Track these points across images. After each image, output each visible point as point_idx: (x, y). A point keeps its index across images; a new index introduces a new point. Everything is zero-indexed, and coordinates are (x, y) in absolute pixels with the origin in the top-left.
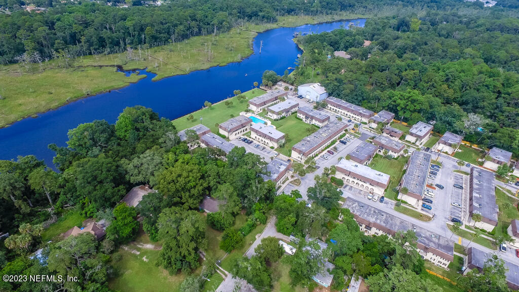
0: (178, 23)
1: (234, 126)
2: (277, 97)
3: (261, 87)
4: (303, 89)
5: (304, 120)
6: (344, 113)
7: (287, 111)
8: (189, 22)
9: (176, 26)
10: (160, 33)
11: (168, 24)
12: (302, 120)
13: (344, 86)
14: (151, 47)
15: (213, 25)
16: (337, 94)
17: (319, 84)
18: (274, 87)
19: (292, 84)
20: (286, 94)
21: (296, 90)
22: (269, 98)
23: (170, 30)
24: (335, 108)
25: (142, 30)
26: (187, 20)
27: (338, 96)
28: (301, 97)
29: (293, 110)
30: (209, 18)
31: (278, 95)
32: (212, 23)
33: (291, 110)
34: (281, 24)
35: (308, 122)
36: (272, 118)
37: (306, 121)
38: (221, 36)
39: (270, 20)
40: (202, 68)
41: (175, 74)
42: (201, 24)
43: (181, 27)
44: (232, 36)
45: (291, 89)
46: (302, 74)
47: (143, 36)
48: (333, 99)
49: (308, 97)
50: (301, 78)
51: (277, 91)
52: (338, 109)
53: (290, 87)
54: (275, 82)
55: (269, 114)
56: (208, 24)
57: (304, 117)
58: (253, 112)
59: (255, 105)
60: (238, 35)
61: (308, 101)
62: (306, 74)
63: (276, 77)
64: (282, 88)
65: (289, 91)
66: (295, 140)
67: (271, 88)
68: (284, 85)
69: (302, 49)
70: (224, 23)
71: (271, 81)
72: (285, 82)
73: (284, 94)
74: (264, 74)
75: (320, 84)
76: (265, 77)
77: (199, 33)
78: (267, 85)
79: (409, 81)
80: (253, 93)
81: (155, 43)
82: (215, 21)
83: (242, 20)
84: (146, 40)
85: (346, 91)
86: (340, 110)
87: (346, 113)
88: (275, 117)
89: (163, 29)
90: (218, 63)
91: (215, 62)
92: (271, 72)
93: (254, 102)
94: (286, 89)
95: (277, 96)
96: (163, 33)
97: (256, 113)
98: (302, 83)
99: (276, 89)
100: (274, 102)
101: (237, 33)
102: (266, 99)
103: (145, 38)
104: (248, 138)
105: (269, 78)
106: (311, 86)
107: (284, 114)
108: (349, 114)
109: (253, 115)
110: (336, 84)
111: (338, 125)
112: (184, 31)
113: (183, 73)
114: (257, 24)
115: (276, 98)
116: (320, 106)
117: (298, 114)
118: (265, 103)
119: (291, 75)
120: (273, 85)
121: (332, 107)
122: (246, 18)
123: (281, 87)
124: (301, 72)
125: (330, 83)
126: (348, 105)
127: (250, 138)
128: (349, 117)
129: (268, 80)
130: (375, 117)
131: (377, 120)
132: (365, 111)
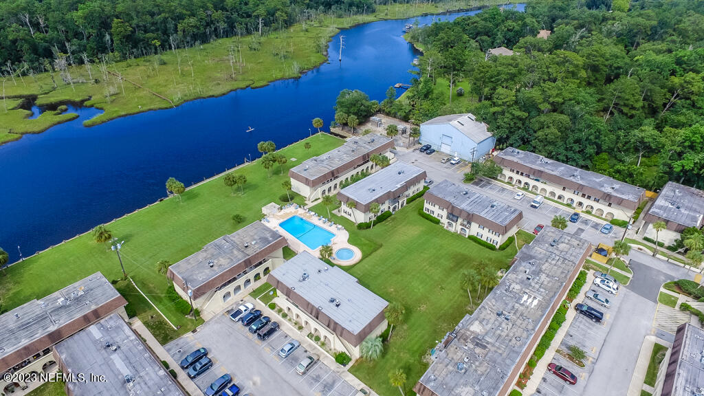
0: (184, 12)
1: (218, 272)
2: (368, 155)
3: (332, 130)
4: (431, 131)
5: (444, 221)
6: (553, 194)
7: (394, 196)
8: (209, 13)
9: (180, 17)
10: (146, 32)
11: (163, 15)
12: (438, 222)
13: (543, 118)
14: (124, 58)
15: (257, 17)
16: (522, 139)
17: (470, 115)
18: (363, 128)
19: (406, 119)
20: (391, 146)
21: (416, 133)
22: (347, 159)
23: (168, 26)
24: (524, 179)
25: (105, 25)
26: (206, 8)
27: (525, 143)
28: (427, 150)
29: (411, 192)
30: (251, 5)
31: (370, 148)
32: (254, 14)
33: (406, 193)
34: (382, 16)
35: (457, 227)
36: (352, 219)
37: (450, 224)
38: (273, 36)
39: (363, 11)
40: (211, 94)
41: (145, 108)
42: (235, 15)
43: (192, 21)
44: (292, 35)
45: (404, 132)
46: (426, 96)
47: (108, 37)
48: (517, 156)
49: (446, 149)
50: (426, 105)
51: (367, 138)
52: (532, 183)
53: (401, 126)
54: (364, 117)
55: (344, 207)
56: (249, 16)
57: (444, 213)
58: (301, 202)
59: (307, 182)
60: (302, 34)
61: (448, 160)
62: (434, 95)
63: (367, 103)
64: (381, 131)
65: (399, 136)
66: (423, 308)
67: (355, 131)
68: (386, 121)
69: (421, 49)
70: (278, 14)
71: (354, 114)
72: (388, 114)
73: (385, 147)
74: (339, 99)
75: (474, 117)
76: (342, 104)
77: (230, 32)
78: (346, 124)
79: (694, 98)
80: (307, 146)
81: (134, 50)
82: (261, 10)
83: (314, 10)
84: (115, 44)
85: (547, 131)
86: (540, 185)
87: (559, 192)
88: (360, 217)
89: (153, 24)
90: (251, 82)
91: (244, 80)
92: (355, 94)
93: (304, 174)
94: (392, 131)
95: (366, 151)
96: (152, 32)
97: (311, 205)
98: (428, 116)
99: (367, 132)
100: (359, 169)
101: (302, 31)
102: (337, 164)
103: (112, 41)
104: (266, 311)
105: (351, 108)
106: (455, 123)
107: (385, 207)
108: (568, 195)
109: (301, 211)
110: (518, 113)
111: (561, 246)
112: (198, 28)
113: (164, 106)
114: (340, 16)
115: (366, 159)
116: (481, 173)
117: (426, 205)
118: (333, 175)
119: (403, 99)
120: (361, 124)
121: (516, 177)
122: (321, 7)
123: (379, 127)
124: (425, 91)
125: (503, 113)
126: (561, 169)
127: (273, 307)
128: (568, 205)
129: (348, 113)
130: (661, 208)
131: (672, 217)
132: (617, 186)
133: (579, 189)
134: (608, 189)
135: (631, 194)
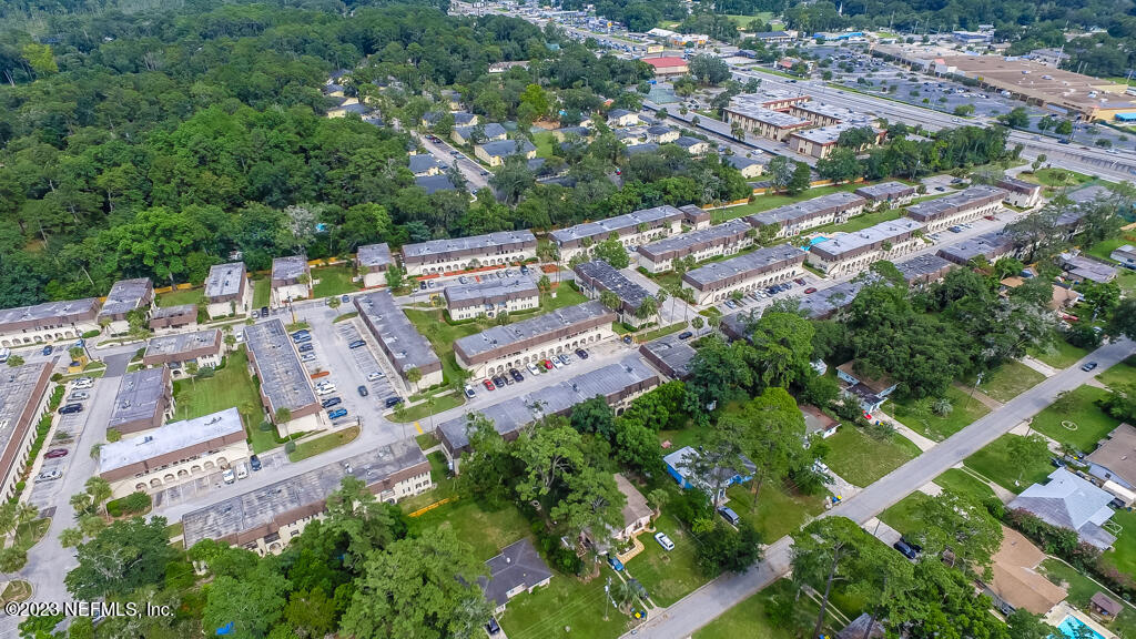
87: (21, 336)
111: (21, 378)
128: (39, 343)
130: (107, 307)
131: (116, 310)
132: (69, 307)
133: (36, 325)
134: (62, 313)
135: (81, 307)
